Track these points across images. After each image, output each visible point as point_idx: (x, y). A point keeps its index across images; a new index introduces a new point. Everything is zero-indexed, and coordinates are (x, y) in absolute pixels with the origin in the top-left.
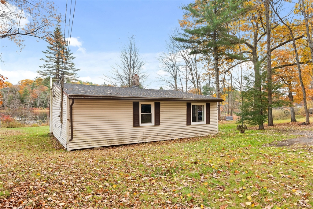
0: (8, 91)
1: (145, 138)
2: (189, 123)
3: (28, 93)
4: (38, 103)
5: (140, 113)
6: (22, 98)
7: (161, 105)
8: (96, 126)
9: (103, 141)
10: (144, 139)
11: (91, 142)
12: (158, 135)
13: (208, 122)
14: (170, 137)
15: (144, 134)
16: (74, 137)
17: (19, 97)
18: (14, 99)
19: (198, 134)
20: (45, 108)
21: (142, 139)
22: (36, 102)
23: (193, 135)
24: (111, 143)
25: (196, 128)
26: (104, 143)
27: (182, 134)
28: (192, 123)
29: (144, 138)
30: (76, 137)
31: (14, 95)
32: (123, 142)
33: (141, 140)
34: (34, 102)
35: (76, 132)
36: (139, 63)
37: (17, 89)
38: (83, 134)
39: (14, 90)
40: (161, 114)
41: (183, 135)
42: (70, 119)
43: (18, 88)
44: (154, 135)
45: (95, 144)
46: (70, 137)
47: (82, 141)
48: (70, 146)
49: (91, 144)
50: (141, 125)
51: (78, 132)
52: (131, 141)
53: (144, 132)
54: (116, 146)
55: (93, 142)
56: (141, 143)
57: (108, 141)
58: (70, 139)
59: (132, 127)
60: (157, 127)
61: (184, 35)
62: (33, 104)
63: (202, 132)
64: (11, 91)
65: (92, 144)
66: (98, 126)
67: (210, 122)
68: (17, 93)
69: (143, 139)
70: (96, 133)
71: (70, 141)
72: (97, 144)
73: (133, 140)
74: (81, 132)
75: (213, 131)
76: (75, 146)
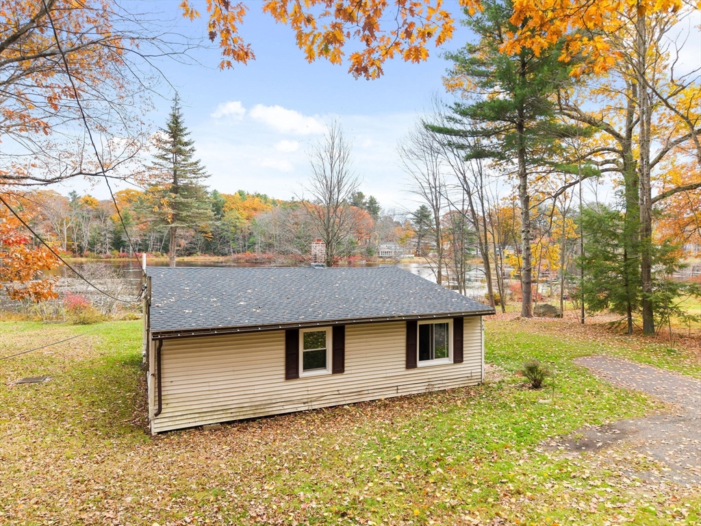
0: (91, 216)
1: (311, 402)
2: (411, 364)
3: (131, 220)
4: (151, 243)
5: (301, 350)
6: (119, 232)
7: (346, 330)
8: (207, 384)
9: (222, 412)
10: (310, 404)
11: (197, 415)
12: (341, 392)
13: (459, 358)
14: (368, 395)
15: (310, 392)
16: (163, 406)
17: (111, 229)
18: (103, 233)
19: (433, 385)
20: (165, 254)
21: (304, 403)
22: (146, 240)
23: (422, 389)
24: (238, 414)
25: (429, 373)
26: (224, 416)
27: (396, 388)
28: (420, 364)
29: (309, 400)
30: (168, 406)
31: (102, 226)
32: (262, 411)
33: (303, 405)
34: (142, 240)
35: (169, 397)
36: (351, 181)
37: (108, 212)
38: (181, 400)
39: (103, 214)
40: (346, 350)
41: (398, 389)
42: (156, 373)
43: (110, 211)
44: (332, 393)
45: (205, 418)
46: (157, 407)
47: (180, 414)
48: (156, 426)
49: (197, 420)
50: (302, 374)
51: (173, 396)
52: (281, 408)
53: (309, 389)
54: (248, 420)
55: (202, 415)
56: (301, 411)
57: (232, 411)
58: (156, 412)
59: (283, 380)
60: (338, 377)
61: (450, 118)
62: (140, 245)
63: (444, 382)
64: (98, 217)
65: (201, 419)
66: (211, 384)
67: (462, 357)
68: (109, 222)
69: (307, 403)
70: (208, 397)
71: (156, 415)
72: (209, 418)
73: (285, 407)
74: (177, 396)
75: (470, 378)
76: (165, 424)
